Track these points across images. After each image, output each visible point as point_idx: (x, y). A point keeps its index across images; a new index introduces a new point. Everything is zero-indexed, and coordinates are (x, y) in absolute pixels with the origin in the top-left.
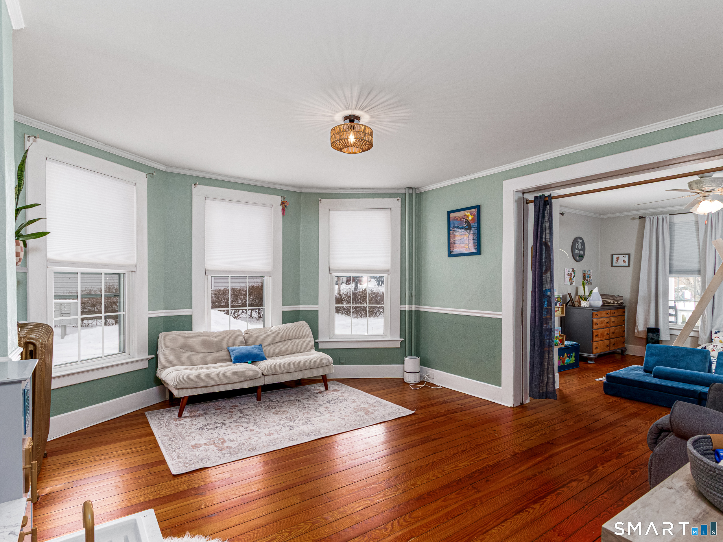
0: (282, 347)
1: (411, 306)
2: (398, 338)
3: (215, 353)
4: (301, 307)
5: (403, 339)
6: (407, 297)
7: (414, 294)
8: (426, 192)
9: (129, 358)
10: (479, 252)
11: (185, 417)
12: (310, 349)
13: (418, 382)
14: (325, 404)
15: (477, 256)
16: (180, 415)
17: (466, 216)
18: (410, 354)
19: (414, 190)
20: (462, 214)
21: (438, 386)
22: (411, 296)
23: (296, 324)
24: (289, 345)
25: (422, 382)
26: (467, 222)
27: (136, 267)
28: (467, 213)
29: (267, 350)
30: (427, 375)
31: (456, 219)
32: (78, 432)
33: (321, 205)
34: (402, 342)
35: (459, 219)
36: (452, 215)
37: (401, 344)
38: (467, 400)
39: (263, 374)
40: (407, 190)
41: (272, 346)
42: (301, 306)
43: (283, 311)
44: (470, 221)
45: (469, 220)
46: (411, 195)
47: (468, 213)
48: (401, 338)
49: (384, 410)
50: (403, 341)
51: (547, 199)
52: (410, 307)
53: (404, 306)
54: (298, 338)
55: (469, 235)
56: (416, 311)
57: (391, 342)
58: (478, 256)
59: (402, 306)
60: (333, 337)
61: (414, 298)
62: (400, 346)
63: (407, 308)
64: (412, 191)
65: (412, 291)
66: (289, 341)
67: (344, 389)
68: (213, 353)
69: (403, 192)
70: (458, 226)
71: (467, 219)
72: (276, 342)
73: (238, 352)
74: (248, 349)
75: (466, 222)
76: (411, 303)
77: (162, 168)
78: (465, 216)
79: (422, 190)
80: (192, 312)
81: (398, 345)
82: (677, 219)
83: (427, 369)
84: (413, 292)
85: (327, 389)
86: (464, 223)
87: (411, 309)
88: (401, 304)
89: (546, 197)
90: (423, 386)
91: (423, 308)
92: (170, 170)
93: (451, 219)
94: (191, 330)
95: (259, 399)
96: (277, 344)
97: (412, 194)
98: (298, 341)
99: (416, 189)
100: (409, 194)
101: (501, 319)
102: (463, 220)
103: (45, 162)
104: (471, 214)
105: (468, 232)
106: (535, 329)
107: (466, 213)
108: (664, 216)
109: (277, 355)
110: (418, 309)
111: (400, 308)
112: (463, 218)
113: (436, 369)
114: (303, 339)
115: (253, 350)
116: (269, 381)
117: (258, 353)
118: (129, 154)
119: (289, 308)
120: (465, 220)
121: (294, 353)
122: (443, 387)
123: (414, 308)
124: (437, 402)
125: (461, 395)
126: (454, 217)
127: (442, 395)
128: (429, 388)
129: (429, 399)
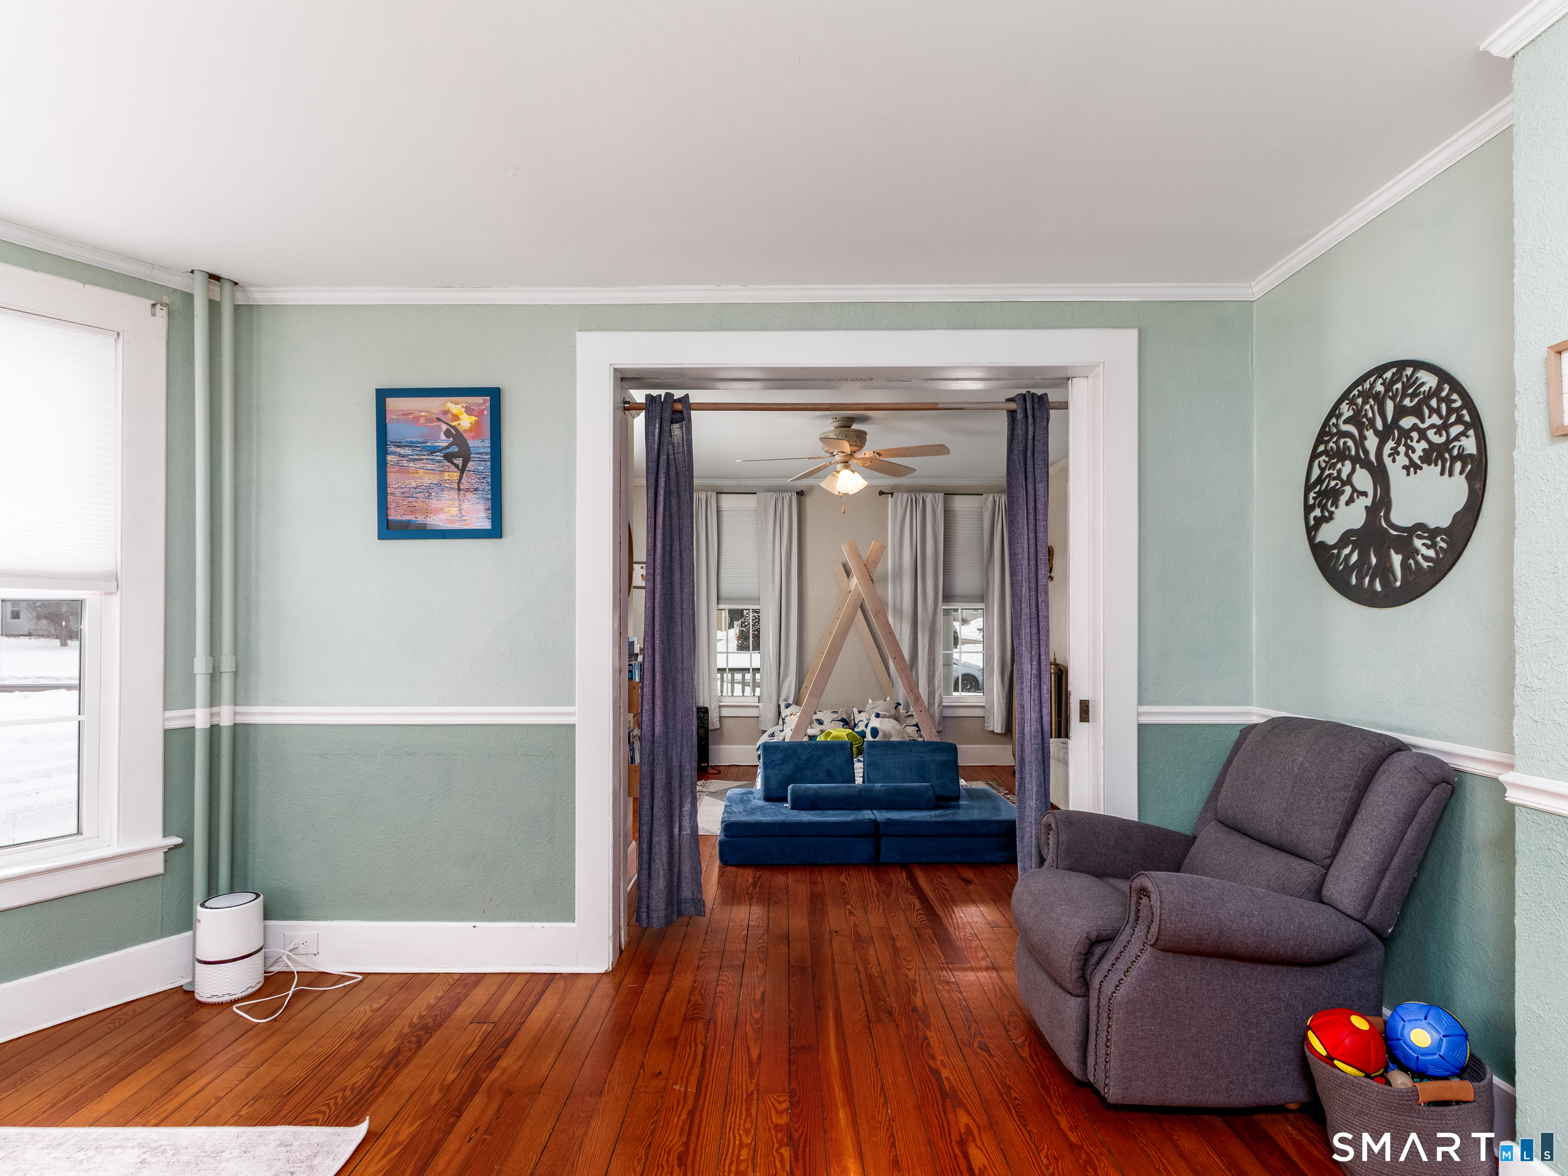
1: (214, 710)
2: (154, 839)
5: (177, 841)
6: (199, 678)
7: (228, 664)
10: (496, 531)
13: (256, 988)
15: (490, 540)
17: (450, 416)
18: (214, 889)
19: (227, 286)
20: (434, 405)
21: (342, 978)
22: (214, 677)
25: (274, 981)
26: (456, 435)
28: (455, 406)
30: (292, 946)
31: (411, 418)
34: (170, 851)
35: (422, 421)
36: (395, 404)
37: (165, 861)
38: (480, 995)
40: (197, 278)
44: (465, 431)
45: (461, 429)
46: (214, 307)
47: (459, 406)
48: (167, 835)
50: (177, 846)
51: (679, 407)
52: (211, 714)
53: (186, 712)
55: (461, 478)
56: (235, 727)
57: (125, 862)
58: (494, 541)
59: (169, 714)
61: (226, 678)
62: (165, 868)
63: (199, 718)
64: (221, 291)
65: (220, 653)
71: (453, 424)
75: (448, 434)
76: (214, 700)
78: (444, 413)
79: (259, 297)
81: (154, 867)
82: (727, 501)
83: (286, 926)
84: (223, 657)
86: (443, 437)
87: (214, 721)
88: (169, 708)
89: (675, 401)
90: (291, 993)
93: (391, 416)
97: (220, 303)
99: (238, 290)
100: (209, 301)
101: (572, 727)
102: (439, 426)
104: (469, 411)
105: (457, 466)
106: (653, 742)
107: (449, 404)
108: (709, 493)
110: (240, 720)
111: (166, 720)
112: (438, 419)
113: (326, 918)
120: (444, 427)
122: (366, 975)
123: (226, 717)
124: (395, 1041)
125: (445, 984)
126: (403, 410)
127: (386, 1006)
128: (317, 994)
129: (359, 1041)
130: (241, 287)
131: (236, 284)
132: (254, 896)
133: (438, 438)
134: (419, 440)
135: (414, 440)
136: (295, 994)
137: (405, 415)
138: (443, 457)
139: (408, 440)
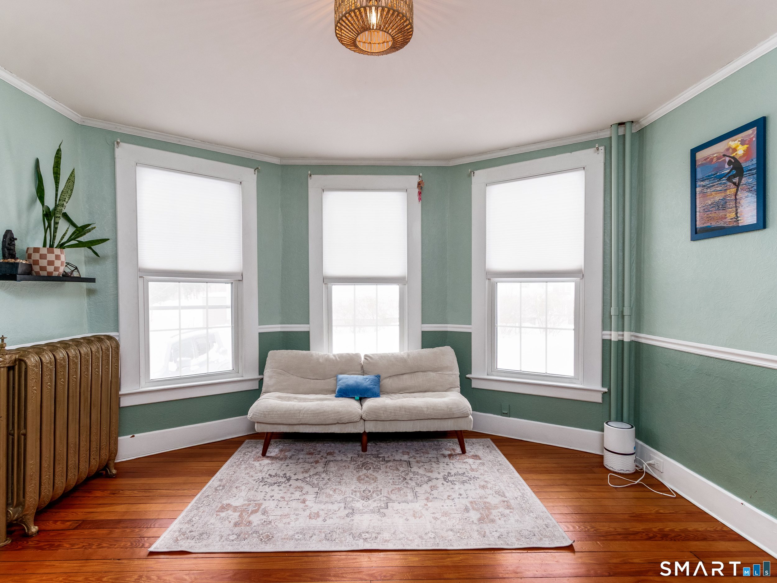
0: (407, 380)
1: (621, 333)
2: (598, 386)
3: (322, 381)
4: (450, 327)
5: (606, 390)
6: (613, 317)
7: (626, 312)
8: (652, 124)
9: (237, 377)
10: (762, 224)
11: (268, 457)
12: (451, 388)
13: (628, 472)
14: (438, 479)
15: (759, 230)
16: (264, 454)
17: (731, 150)
18: (620, 419)
19: (628, 125)
20: (721, 147)
21: (668, 491)
22: (622, 316)
23: (435, 350)
24: (420, 379)
26: (734, 163)
27: (242, 276)
28: (734, 142)
29: (387, 383)
30: (650, 462)
31: (709, 161)
32: (171, 452)
33: (474, 179)
34: (604, 394)
35: (715, 160)
36: (700, 155)
37: (602, 398)
39: (361, 418)
40: (614, 128)
41: (395, 378)
42: (448, 325)
43: (422, 332)
44: (740, 157)
45: (737, 157)
46: (622, 138)
47: (737, 142)
48: (603, 386)
49: (517, 521)
50: (606, 392)
52: (619, 335)
53: (608, 332)
54: (435, 370)
55: (737, 191)
56: (631, 342)
57: (586, 393)
58: (761, 230)
59: (605, 332)
60: (493, 373)
61: (626, 319)
62: (602, 401)
63: (614, 336)
64: (625, 130)
65: (623, 306)
66: (421, 374)
67: (491, 457)
68: (320, 381)
69: (606, 134)
70: (712, 175)
71: (733, 155)
72: (401, 373)
73: (344, 383)
74: (358, 380)
75: (730, 163)
76: (622, 328)
77: (276, 161)
78: (728, 149)
79: (645, 122)
80: (309, 328)
81: (598, 398)
83: (651, 451)
84: (625, 308)
85: (464, 451)
86: (727, 166)
87: (620, 338)
88: (604, 329)
90: (636, 482)
91: (646, 338)
92: (285, 162)
93: (698, 163)
94: (308, 349)
95: (364, 449)
96: (401, 377)
97: (624, 136)
98: (432, 374)
99: (634, 124)
100: (619, 136)
102: (725, 160)
103: (135, 167)
104: (743, 142)
105: (735, 183)
107: (731, 143)
109: (400, 391)
110: (635, 340)
111: (603, 335)
112: (724, 155)
113: (668, 456)
114: (441, 373)
115: (364, 382)
116: (371, 428)
117: (369, 387)
118: (230, 149)
119: (432, 327)
120: (727, 159)
121: (425, 391)
122: (679, 497)
123: (627, 337)
124: (642, 529)
125: (713, 527)
126: (704, 157)
127: (668, 514)
128: (647, 490)
129: (629, 518)
130: (636, 122)
131: (632, 122)
132: (630, 427)
133: (724, 168)
134: (713, 173)
135: (710, 174)
136: (638, 484)
137: (705, 160)
138: (727, 180)
139: (707, 175)
